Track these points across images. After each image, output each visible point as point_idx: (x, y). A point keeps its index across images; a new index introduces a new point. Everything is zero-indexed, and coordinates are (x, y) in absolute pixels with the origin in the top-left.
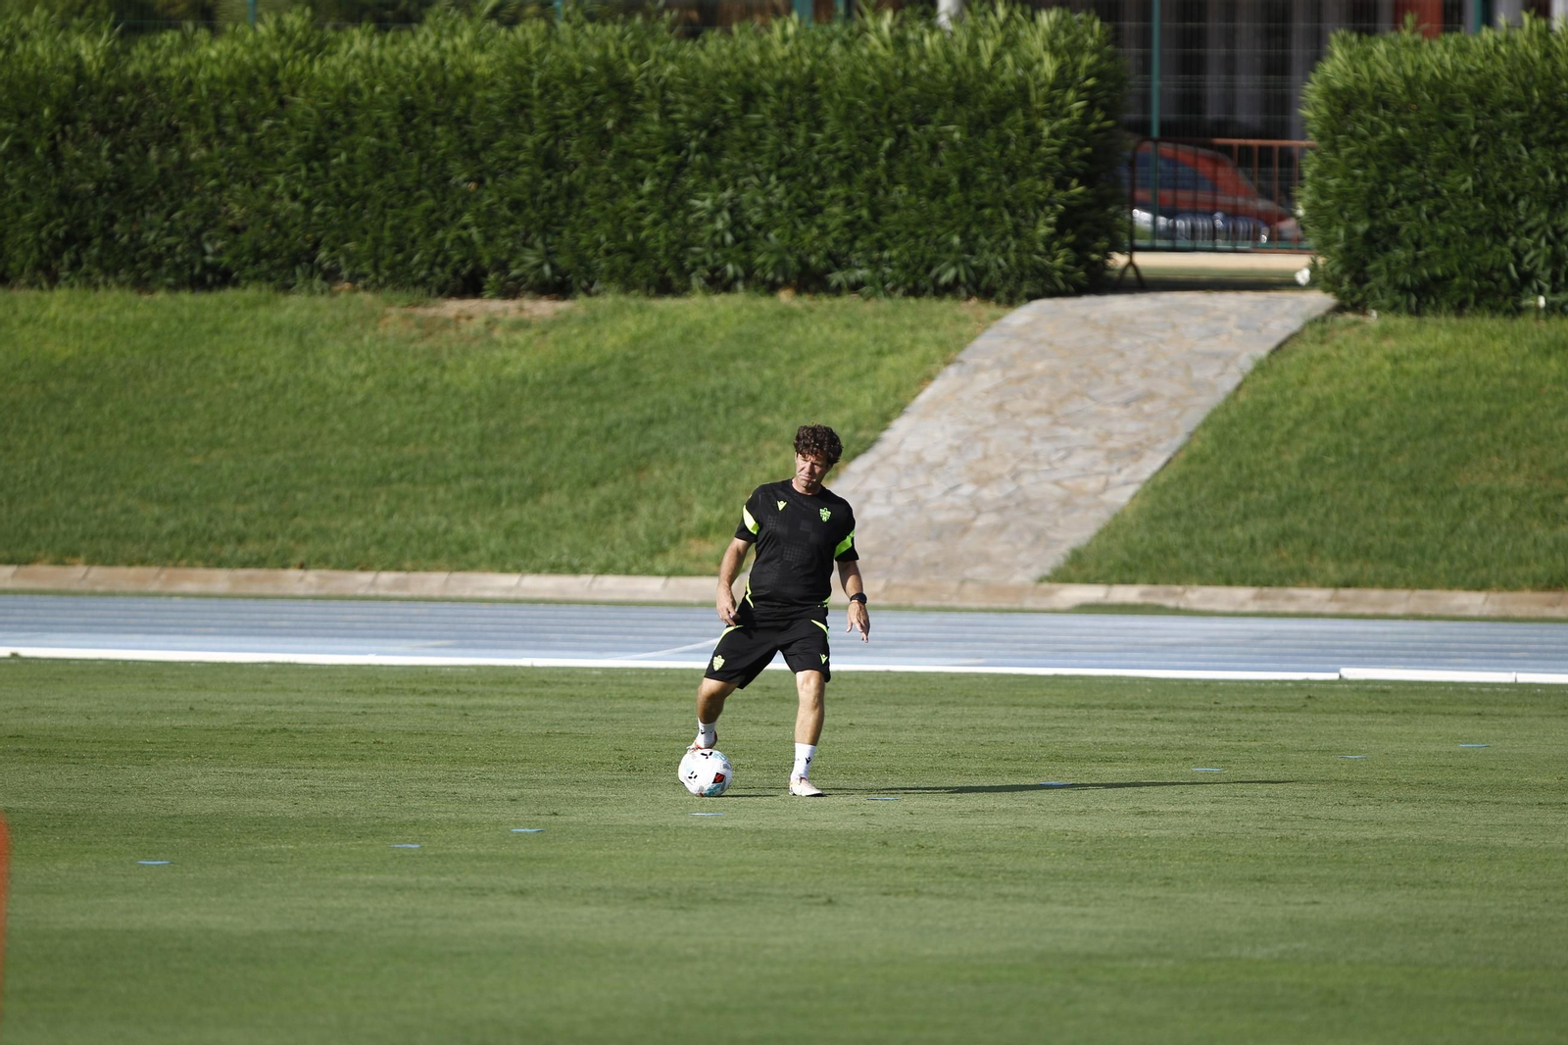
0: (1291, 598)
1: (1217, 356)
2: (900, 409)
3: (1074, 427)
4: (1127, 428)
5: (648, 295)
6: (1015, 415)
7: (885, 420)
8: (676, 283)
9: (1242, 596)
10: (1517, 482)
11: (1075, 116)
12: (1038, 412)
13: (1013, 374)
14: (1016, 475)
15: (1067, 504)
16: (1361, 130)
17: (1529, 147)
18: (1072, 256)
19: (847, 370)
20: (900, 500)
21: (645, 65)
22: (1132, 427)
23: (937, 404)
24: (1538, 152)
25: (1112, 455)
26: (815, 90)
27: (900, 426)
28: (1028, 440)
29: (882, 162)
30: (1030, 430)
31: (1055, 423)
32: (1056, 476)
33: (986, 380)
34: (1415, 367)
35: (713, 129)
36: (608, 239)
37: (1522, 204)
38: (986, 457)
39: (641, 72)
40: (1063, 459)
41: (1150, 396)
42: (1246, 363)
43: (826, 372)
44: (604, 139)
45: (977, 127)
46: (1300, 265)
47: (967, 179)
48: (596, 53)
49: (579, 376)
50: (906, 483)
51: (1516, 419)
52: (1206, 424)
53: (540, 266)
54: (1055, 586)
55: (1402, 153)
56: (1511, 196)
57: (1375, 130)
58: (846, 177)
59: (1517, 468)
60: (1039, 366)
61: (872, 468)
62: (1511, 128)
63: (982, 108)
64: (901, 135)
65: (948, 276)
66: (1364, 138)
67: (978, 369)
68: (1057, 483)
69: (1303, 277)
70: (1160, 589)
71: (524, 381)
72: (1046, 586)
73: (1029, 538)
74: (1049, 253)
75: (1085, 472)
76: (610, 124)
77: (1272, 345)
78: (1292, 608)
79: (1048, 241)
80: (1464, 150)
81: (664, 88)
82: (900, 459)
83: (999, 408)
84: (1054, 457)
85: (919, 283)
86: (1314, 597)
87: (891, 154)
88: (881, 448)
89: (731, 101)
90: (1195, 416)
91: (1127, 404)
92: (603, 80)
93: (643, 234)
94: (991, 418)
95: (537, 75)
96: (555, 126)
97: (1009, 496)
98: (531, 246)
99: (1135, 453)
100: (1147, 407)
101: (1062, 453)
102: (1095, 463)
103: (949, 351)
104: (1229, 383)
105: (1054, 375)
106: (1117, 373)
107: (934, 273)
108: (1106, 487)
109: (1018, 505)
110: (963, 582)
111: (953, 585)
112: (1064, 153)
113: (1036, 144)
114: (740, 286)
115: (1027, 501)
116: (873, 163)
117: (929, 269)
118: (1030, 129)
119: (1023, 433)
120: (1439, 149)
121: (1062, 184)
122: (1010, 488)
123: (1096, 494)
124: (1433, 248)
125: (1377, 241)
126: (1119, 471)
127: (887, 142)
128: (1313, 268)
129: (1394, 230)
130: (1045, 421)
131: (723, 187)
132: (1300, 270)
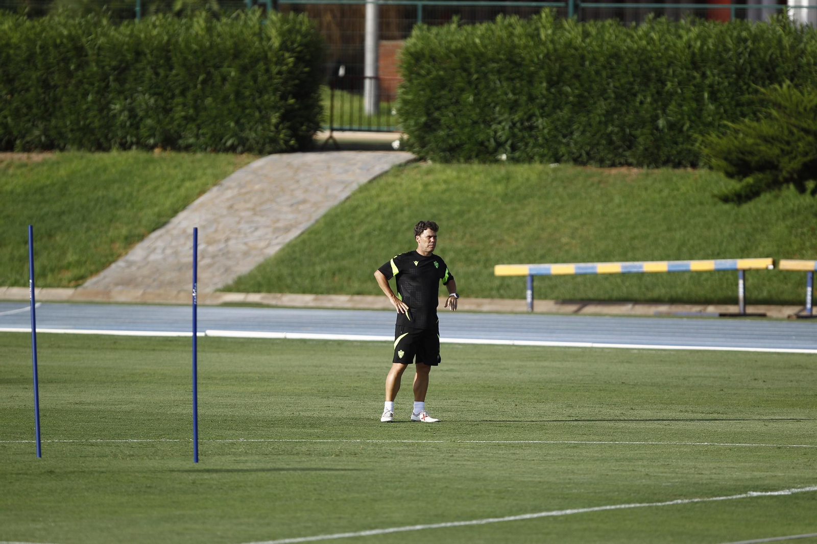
0: (330, 300)
1: (342, 182)
2: (184, 207)
3: (262, 216)
4: (288, 216)
5: (90, 150)
6: (237, 210)
7: (175, 212)
8: (105, 145)
9: (308, 299)
10: (459, 245)
11: (291, 65)
12: (248, 209)
13: (243, 191)
14: (227, 240)
15: (246, 254)
16: (423, 72)
17: (500, 82)
18: (289, 132)
19: (165, 188)
20: (168, 251)
21: (90, 38)
22: (291, 216)
23: (202, 205)
24: (505, 84)
25: (276, 230)
26: (169, 51)
27: (182, 215)
28: (239, 223)
29: (199, 86)
30: (241, 218)
31: (255, 214)
32: (246, 240)
33: (229, 194)
34: (434, 188)
35: (122, 70)
36: (71, 123)
37: (497, 109)
38: (216, 231)
39: (88, 41)
40: (252, 232)
41: (304, 201)
42: (355, 187)
43: (155, 189)
44: (70, 75)
45: (244, 70)
46: (395, 139)
47: (238, 95)
48: (65, 32)
49: (40, 190)
50: (174, 243)
51: (472, 214)
52: (325, 216)
53: (39, 136)
54: (222, 294)
55: (442, 84)
56: (492, 105)
57: (429, 73)
58: (183, 93)
59: (462, 238)
60: (257, 187)
61: (161, 236)
62: (492, 71)
63: (247, 61)
64: (209, 74)
65: (229, 143)
66: (424, 76)
67: (228, 188)
68: (246, 244)
69: (396, 144)
70: (271, 295)
71: (12, 192)
72: (218, 293)
73: (222, 270)
74: (278, 132)
75: (260, 239)
76: (72, 67)
77: (370, 177)
78: (330, 305)
79: (276, 126)
80: (470, 83)
81: (99, 48)
82: (175, 232)
83: (231, 207)
84: (249, 231)
85: (217, 145)
86: (341, 300)
87: (204, 82)
88: (169, 226)
89: (129, 57)
90: (322, 211)
91: (292, 205)
92: (70, 46)
93: (88, 121)
94: (225, 212)
95: (39, 43)
96: (48, 67)
97: (220, 250)
98: (37, 126)
99: (287, 229)
100: (301, 207)
101: (252, 229)
102: (266, 234)
103: (217, 179)
104: (343, 196)
105: (262, 191)
106: (292, 191)
107: (223, 141)
108: (268, 245)
109: (223, 254)
110: (179, 292)
111: (174, 293)
112: (284, 83)
113: (270, 78)
114: (134, 147)
115: (228, 252)
116: (195, 87)
117: (221, 139)
118: (267, 71)
119: (237, 219)
120: (459, 82)
121: (284, 97)
122: (222, 246)
123: (262, 249)
124: (455, 130)
125: (430, 126)
126: (277, 238)
127: (201, 78)
128: (401, 140)
129: (437, 121)
130: (249, 213)
131: (126, 99)
132: (394, 141)
